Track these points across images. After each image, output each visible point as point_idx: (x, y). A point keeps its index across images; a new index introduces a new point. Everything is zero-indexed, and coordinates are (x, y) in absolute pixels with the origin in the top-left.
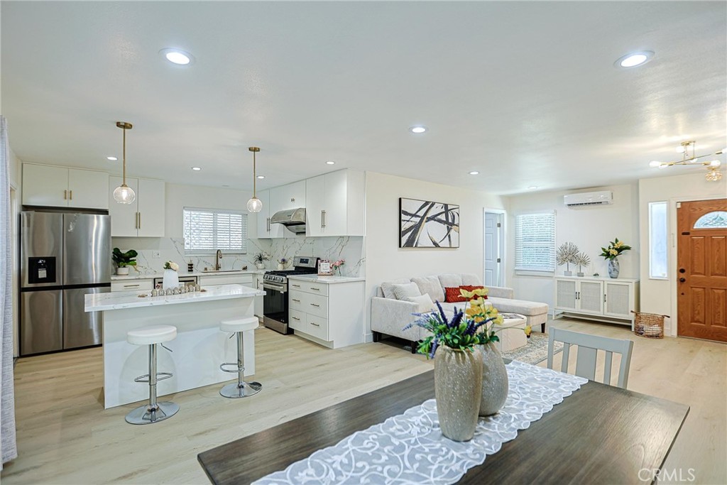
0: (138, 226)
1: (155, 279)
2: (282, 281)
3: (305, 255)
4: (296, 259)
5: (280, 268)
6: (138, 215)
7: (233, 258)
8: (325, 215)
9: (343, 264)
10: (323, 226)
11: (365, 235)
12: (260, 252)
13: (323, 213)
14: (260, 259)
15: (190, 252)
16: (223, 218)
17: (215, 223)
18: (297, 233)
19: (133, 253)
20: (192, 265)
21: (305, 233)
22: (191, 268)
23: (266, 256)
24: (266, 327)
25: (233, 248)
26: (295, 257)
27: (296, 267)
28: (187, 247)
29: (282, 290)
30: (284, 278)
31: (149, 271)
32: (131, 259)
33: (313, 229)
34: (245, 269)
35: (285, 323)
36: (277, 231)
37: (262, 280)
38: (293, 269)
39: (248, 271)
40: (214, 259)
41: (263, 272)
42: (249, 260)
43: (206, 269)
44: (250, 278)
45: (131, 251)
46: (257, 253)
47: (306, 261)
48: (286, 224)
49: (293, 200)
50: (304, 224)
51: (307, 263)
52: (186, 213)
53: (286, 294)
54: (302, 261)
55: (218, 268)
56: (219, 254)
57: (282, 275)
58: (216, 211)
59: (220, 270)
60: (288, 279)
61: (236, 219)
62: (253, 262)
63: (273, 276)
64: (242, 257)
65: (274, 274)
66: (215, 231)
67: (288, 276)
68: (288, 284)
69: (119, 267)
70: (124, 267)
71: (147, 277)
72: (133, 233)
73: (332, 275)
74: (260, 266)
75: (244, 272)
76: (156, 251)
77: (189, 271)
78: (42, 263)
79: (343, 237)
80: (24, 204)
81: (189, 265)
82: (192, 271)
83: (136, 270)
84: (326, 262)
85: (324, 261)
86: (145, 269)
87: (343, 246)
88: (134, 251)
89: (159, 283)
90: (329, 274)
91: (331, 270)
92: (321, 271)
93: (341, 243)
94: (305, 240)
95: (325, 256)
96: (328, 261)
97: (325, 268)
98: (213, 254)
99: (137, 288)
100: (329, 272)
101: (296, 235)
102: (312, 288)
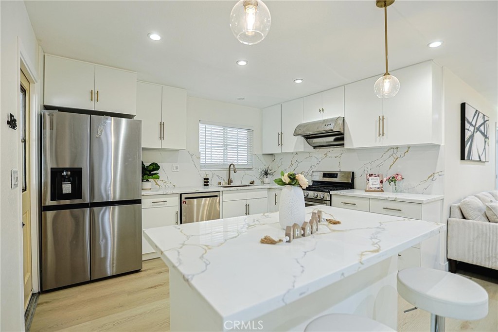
0: (162, 137)
1: (181, 195)
4: (315, 174)
6: (162, 125)
7: (242, 173)
8: (385, 121)
11: (442, 144)
12: (266, 167)
13: (381, 120)
14: (266, 173)
15: (205, 166)
16: (231, 132)
17: (224, 137)
19: (156, 167)
20: (207, 179)
22: (206, 182)
25: (240, 162)
28: (202, 161)
30: (326, 194)
31: (169, 185)
32: (155, 172)
34: (252, 183)
39: (256, 186)
40: (227, 173)
42: (255, 175)
43: (220, 183)
45: (153, 163)
47: (333, 175)
48: (308, 137)
50: (342, 134)
51: (336, 177)
52: (202, 126)
54: (327, 175)
55: (230, 182)
59: (232, 184)
60: (331, 195)
61: (243, 133)
62: (259, 176)
64: (248, 172)
66: (225, 146)
67: (331, 192)
68: (331, 201)
70: (147, 181)
71: (173, 192)
72: (157, 145)
73: (382, 191)
74: (267, 180)
76: (174, 165)
77: (205, 185)
78: (67, 175)
79: (397, 148)
80: (45, 104)
81: (205, 179)
82: (208, 185)
83: (157, 184)
84: (376, 176)
85: (374, 175)
86: (165, 183)
87: (397, 158)
88: (156, 164)
89: (186, 198)
90: (378, 190)
91: (381, 186)
92: (370, 186)
93: (392, 154)
94: (326, 154)
95: (366, 171)
96: (379, 176)
97: (374, 183)
98: (227, 169)
99: (165, 204)
100: (378, 188)
101: (314, 148)
102: (385, 207)
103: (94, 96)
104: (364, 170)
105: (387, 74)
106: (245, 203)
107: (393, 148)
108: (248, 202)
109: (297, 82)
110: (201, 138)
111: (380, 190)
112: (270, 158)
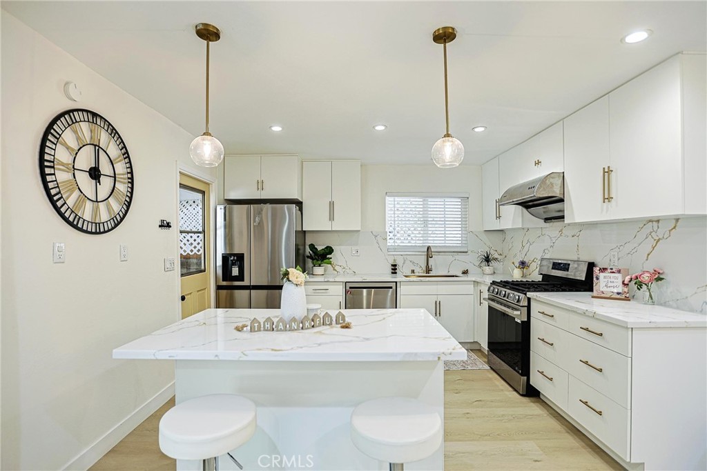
0: (331, 218)
1: (346, 283)
2: (518, 301)
3: (561, 257)
4: (545, 263)
5: (517, 275)
6: (332, 204)
7: (449, 258)
8: (613, 175)
9: (659, 279)
10: (607, 198)
12: (488, 250)
13: (607, 172)
14: (487, 259)
15: (395, 249)
17: (425, 211)
18: (547, 220)
19: (329, 250)
20: (395, 265)
21: (563, 217)
22: (394, 269)
23: (496, 256)
24: (492, 368)
25: (449, 243)
26: (542, 259)
27: (546, 277)
28: (390, 243)
29: (519, 316)
30: (522, 296)
31: (348, 271)
32: (328, 256)
33: (581, 207)
34: (465, 272)
35: (522, 375)
36: (513, 216)
37: (486, 295)
38: (540, 278)
39: (470, 278)
40: (424, 258)
41: (489, 280)
42: (471, 261)
43: (413, 272)
44: (470, 288)
45: (328, 247)
46: (483, 250)
47: (565, 267)
48: (527, 205)
49: (538, 163)
50: (562, 200)
51: (567, 270)
52: (389, 200)
53: (526, 326)
54: (556, 266)
55: (428, 270)
56: (429, 253)
57: (518, 290)
58: (425, 195)
59: (431, 273)
60: (529, 299)
61: (453, 205)
62: (477, 263)
63: (503, 290)
64: (461, 257)
65: (504, 286)
66: (426, 223)
67: (529, 294)
68: (529, 307)
69: (314, 266)
70: (320, 266)
71: (337, 280)
72: (326, 226)
73: (627, 299)
74: (487, 269)
75: (464, 278)
76: (354, 248)
77: (392, 273)
78: (234, 260)
79: (658, 221)
80: (225, 198)
81: (392, 265)
82: (396, 273)
83: (335, 270)
84: (613, 272)
85: (609, 271)
86: (344, 268)
87: (659, 240)
88: (331, 248)
89: (350, 288)
90: (618, 296)
91: (626, 290)
92: (601, 290)
93: (651, 232)
94: (561, 231)
95: (612, 262)
96: (619, 271)
97: (610, 284)
98: (424, 252)
99: (326, 293)
100: (618, 293)
101: (545, 222)
102: (582, 327)
103: (260, 185)
104: (610, 260)
105: (448, 135)
106: (434, 299)
107: (652, 221)
108: (440, 298)
109: (476, 130)
110: (389, 213)
111: (623, 297)
112: (500, 235)
